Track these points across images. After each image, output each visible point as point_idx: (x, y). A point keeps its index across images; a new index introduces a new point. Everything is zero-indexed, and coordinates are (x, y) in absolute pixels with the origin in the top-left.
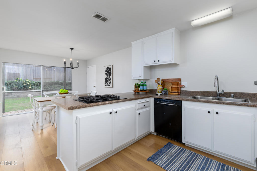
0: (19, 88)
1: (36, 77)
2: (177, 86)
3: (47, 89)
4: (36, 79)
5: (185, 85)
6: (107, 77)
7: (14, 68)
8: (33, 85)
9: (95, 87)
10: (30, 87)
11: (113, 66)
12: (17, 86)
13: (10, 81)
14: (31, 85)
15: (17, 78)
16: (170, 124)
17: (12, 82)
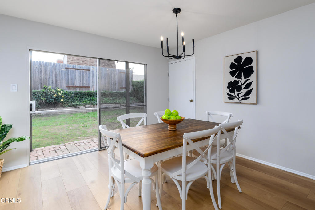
0: (48, 101)
1: (70, 85)
3: (85, 103)
4: (69, 87)
6: (238, 80)
7: (40, 72)
8: (67, 97)
9: (191, 101)
10: (62, 100)
11: (257, 52)
12: (44, 98)
13: (35, 91)
14: (63, 97)
15: (44, 86)
17: (37, 92)
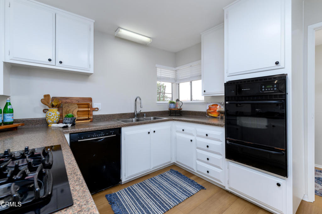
2: (87, 109)
5: (98, 107)
16: (105, 167)
